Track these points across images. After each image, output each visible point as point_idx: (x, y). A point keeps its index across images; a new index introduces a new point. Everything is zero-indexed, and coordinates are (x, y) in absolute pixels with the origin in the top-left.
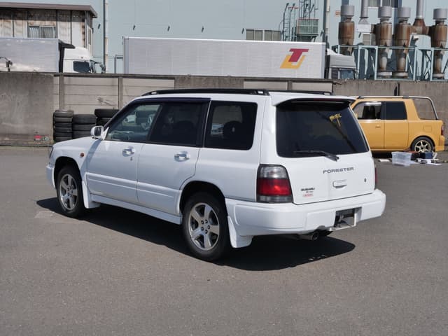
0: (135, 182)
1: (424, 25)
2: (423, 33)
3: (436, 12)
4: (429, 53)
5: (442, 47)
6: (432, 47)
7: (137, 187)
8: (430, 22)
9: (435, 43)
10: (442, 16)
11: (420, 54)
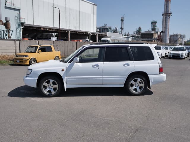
0: (101, 76)
1: (2, 22)
2: (3, 25)
3: (6, 18)
4: (5, 31)
5: (10, 29)
6: (6, 29)
7: (102, 78)
8: (4, 21)
9: (7, 28)
10: (8, 20)
11: (2, 31)
